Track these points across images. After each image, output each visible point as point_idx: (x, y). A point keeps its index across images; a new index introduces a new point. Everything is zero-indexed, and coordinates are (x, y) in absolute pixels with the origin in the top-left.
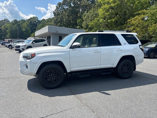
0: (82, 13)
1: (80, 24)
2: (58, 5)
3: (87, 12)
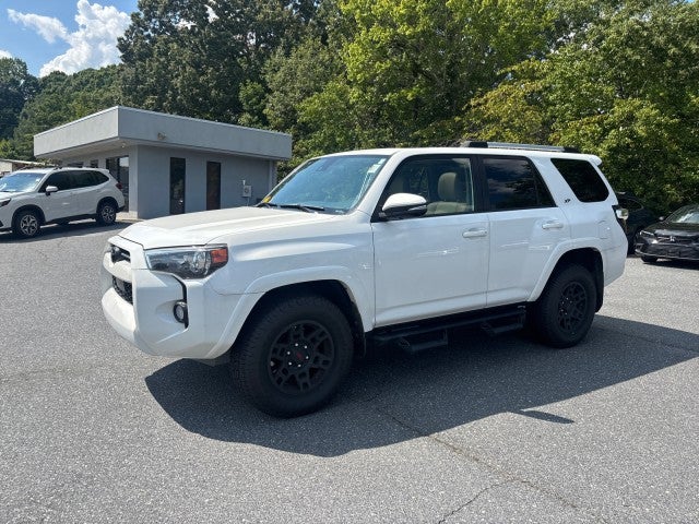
2: (141, 7)
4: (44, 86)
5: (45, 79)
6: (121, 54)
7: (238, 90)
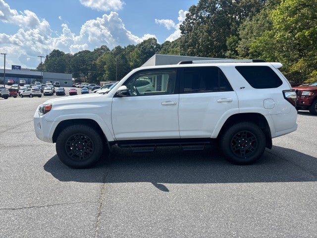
0: (238, 23)
1: (234, 46)
2: (190, 11)
3: (251, 20)
4: (162, 47)
5: (163, 45)
6: (181, 31)
7: (226, 40)
